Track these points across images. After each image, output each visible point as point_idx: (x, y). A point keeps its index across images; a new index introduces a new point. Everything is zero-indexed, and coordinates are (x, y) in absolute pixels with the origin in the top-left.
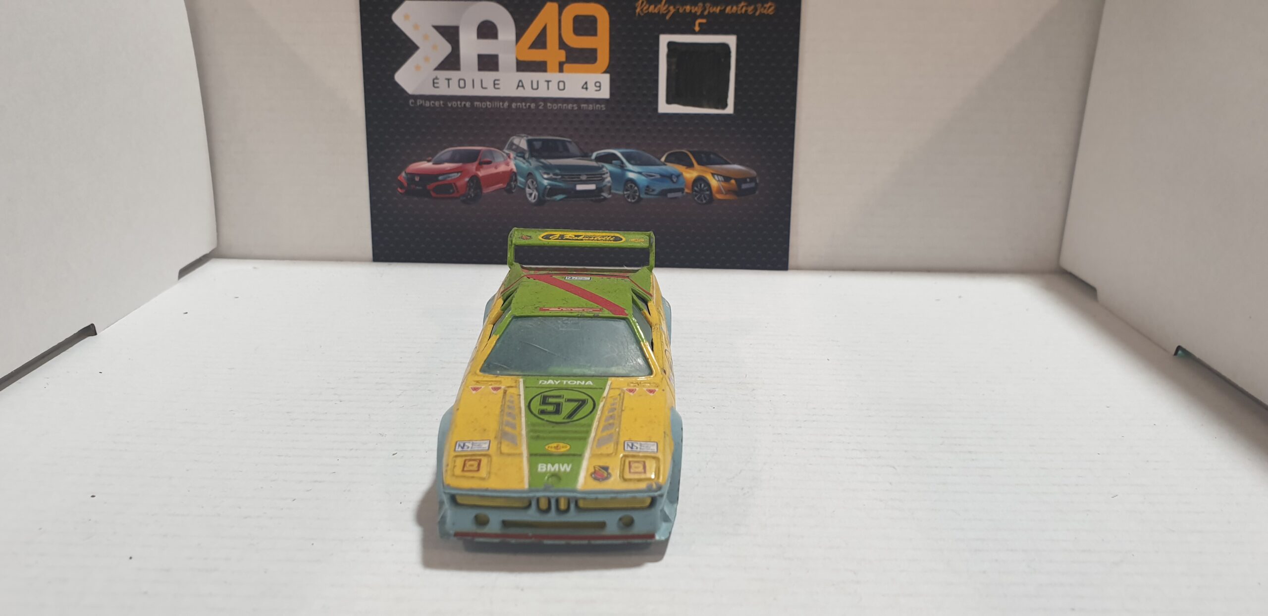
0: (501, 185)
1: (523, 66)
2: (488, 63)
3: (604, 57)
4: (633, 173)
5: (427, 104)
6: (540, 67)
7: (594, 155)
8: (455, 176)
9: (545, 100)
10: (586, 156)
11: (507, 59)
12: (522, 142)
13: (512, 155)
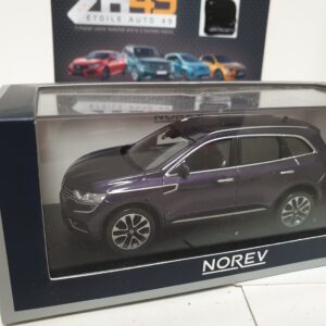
0: (119, 71)
1: (133, 10)
2: (115, 8)
3: (174, 6)
4: (186, 66)
5: (85, 29)
6: (141, 10)
7: (167, 56)
8: (97, 66)
9: (144, 28)
10: (162, 56)
11: (125, 6)
12: (131, 49)
13: (126, 55)
